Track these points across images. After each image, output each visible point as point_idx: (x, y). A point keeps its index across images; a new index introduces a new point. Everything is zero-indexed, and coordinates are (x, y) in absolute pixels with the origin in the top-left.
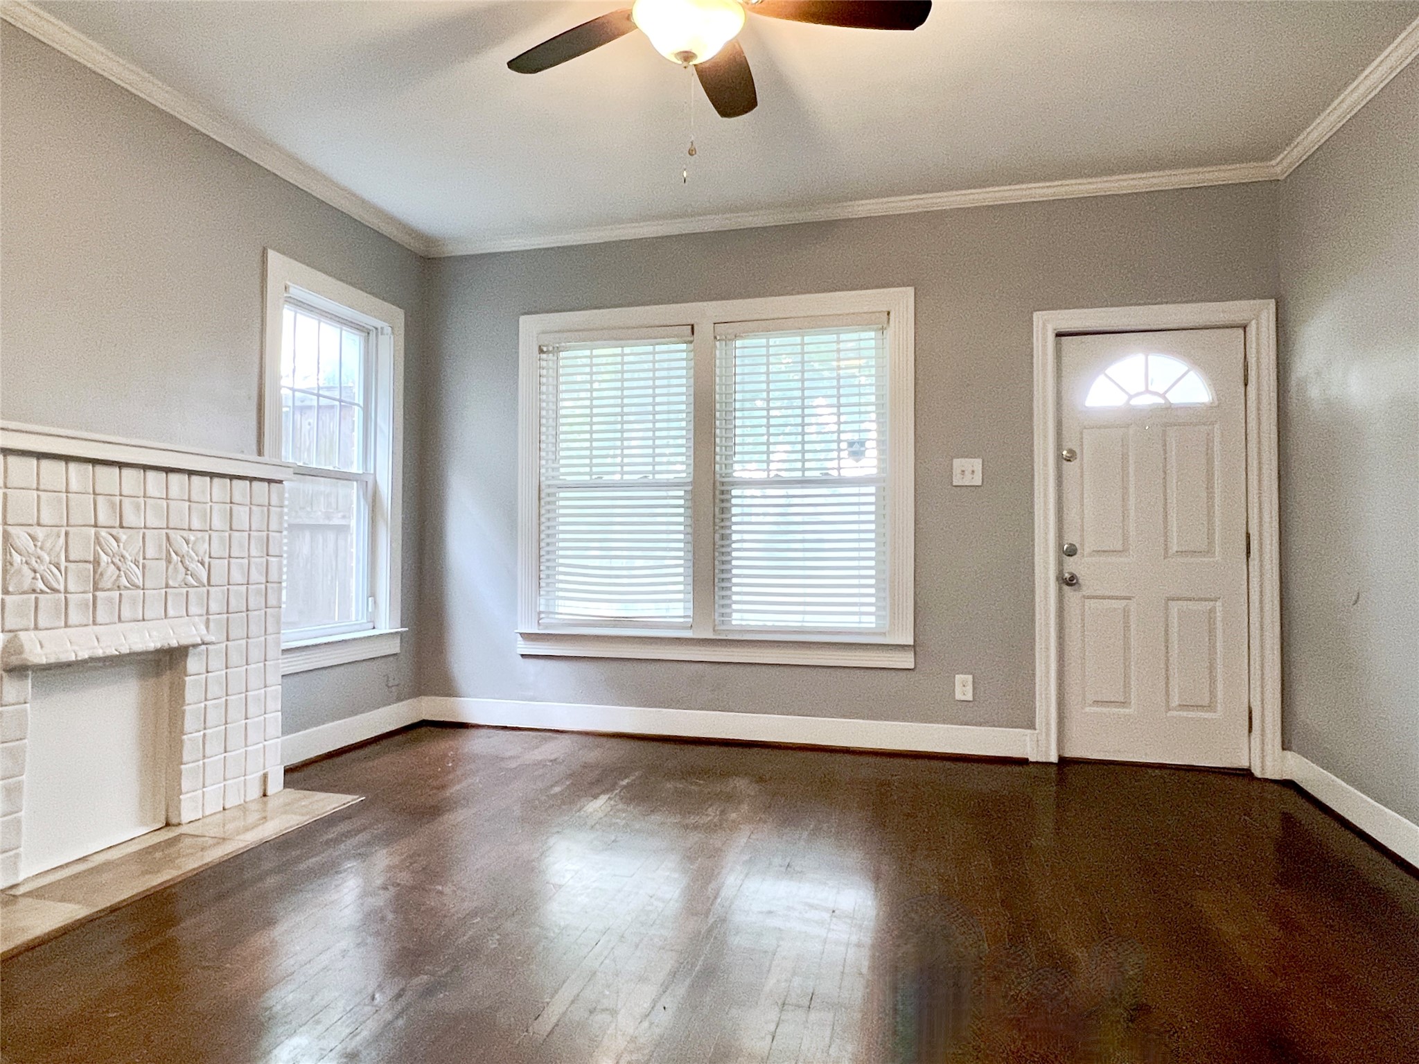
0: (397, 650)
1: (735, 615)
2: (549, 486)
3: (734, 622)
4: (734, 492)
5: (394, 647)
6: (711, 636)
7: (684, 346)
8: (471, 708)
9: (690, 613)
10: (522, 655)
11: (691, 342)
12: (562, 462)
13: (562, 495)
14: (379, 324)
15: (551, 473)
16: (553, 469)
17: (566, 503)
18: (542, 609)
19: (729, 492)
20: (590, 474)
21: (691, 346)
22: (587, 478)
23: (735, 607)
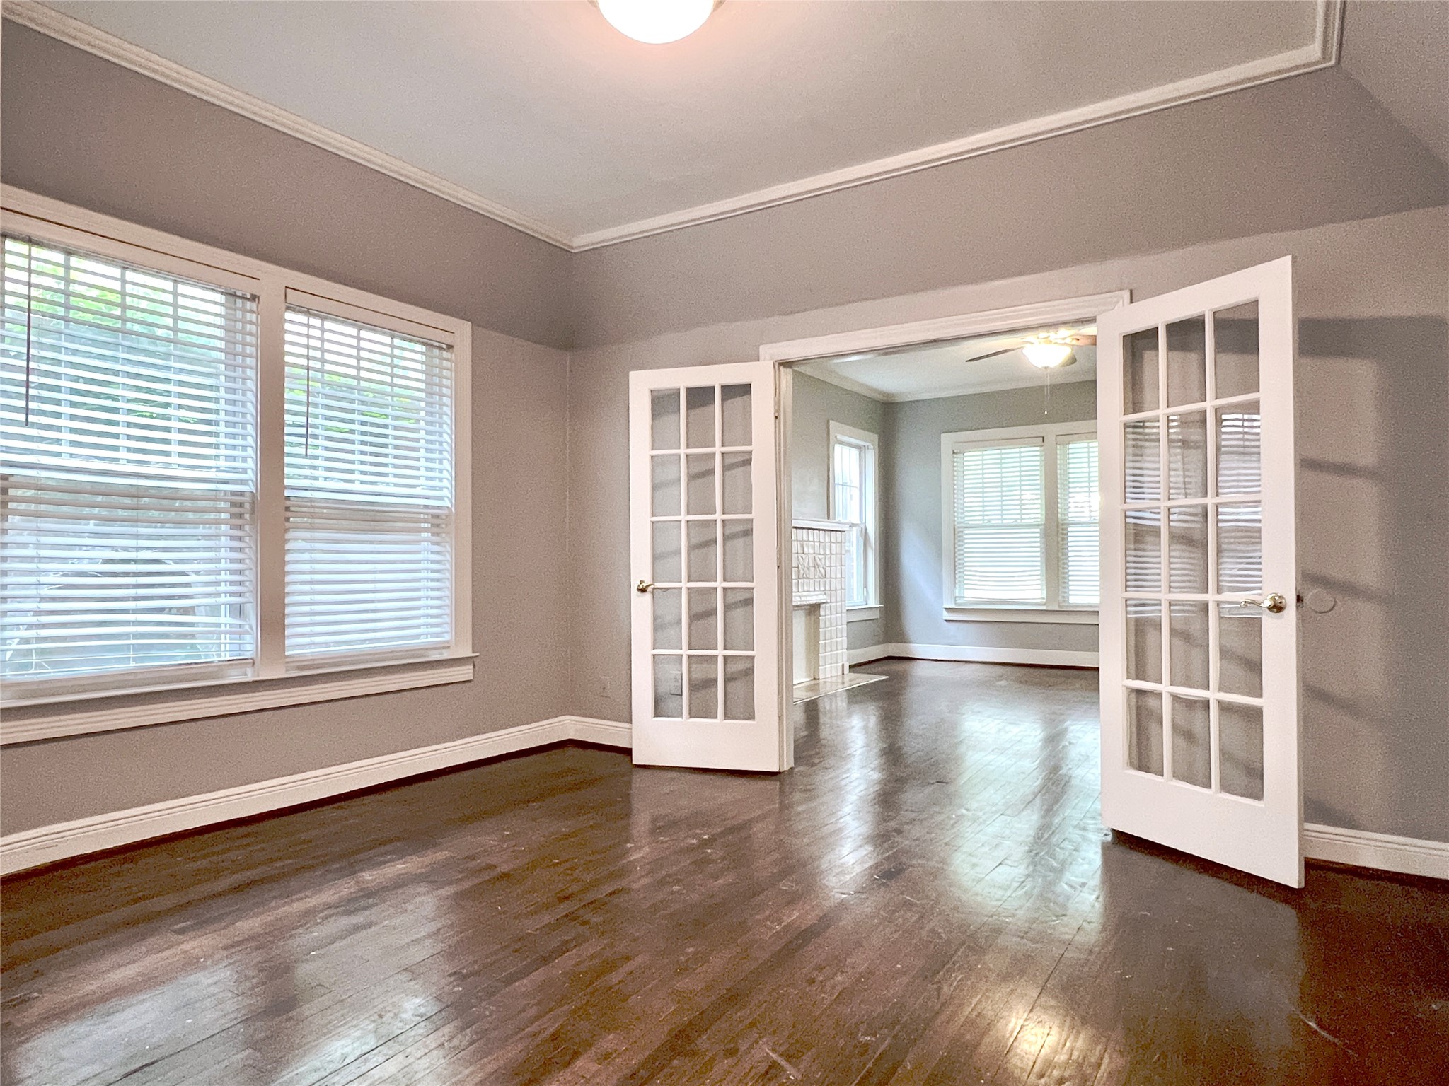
0: (878, 617)
1: (1070, 597)
2: (959, 527)
3: (1070, 602)
4: (1069, 529)
5: (877, 615)
6: (1057, 608)
7: (1038, 448)
8: (917, 649)
9: (1044, 596)
10: (946, 621)
11: (1042, 446)
12: (966, 514)
13: (966, 532)
14: (866, 444)
15: (960, 520)
16: (961, 518)
17: (968, 535)
18: (957, 595)
19: (1066, 529)
20: (983, 520)
21: (1042, 448)
22: (981, 522)
23: (1070, 593)
